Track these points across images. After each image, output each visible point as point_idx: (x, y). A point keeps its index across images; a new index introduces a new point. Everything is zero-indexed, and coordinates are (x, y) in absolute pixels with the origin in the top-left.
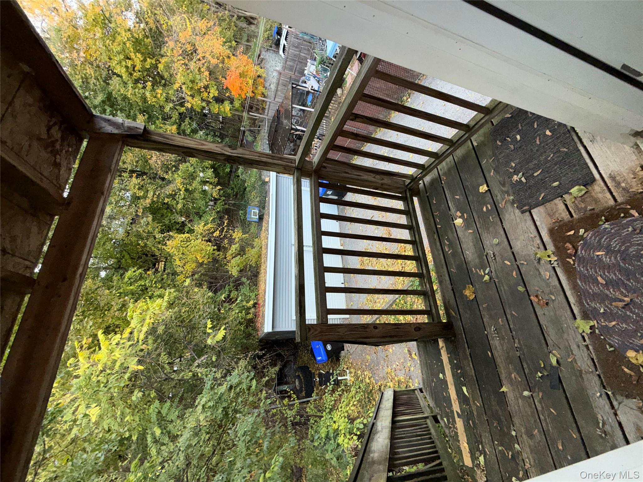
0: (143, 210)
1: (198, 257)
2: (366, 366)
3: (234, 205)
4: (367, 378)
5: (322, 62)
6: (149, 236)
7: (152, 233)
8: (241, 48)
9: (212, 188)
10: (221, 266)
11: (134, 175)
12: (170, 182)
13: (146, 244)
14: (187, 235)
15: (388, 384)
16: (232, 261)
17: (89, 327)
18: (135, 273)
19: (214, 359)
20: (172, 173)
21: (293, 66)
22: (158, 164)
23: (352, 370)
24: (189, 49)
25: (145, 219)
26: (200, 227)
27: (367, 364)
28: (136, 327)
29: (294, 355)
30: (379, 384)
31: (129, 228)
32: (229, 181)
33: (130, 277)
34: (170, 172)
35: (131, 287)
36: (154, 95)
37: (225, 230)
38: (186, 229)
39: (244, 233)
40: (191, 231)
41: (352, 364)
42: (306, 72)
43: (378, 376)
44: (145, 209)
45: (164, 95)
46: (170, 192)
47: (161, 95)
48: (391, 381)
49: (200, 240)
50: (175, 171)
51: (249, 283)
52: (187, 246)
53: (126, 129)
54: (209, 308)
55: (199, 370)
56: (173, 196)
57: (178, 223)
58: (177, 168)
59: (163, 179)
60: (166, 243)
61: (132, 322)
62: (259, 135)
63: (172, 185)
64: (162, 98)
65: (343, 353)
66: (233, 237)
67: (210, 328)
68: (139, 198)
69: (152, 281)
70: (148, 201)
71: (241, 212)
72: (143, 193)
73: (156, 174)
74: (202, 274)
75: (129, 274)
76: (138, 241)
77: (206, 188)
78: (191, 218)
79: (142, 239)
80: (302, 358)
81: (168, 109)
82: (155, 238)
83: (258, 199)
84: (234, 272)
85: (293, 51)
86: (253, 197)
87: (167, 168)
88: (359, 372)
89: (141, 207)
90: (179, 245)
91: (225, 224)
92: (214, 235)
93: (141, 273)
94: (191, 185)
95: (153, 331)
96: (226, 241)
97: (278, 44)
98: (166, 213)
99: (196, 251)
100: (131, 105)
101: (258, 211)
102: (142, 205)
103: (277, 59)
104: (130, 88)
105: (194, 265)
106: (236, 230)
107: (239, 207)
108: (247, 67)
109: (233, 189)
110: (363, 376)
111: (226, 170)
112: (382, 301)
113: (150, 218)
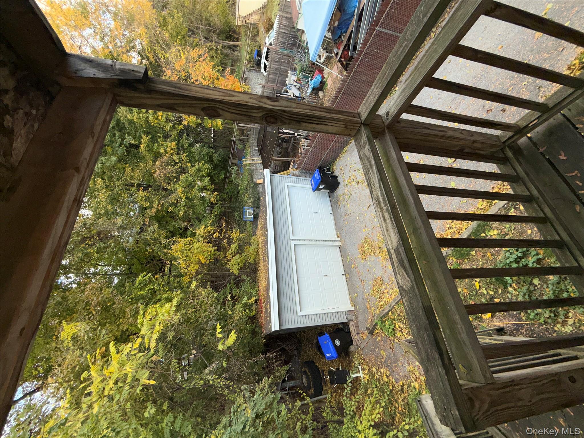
0: (150, 219)
1: (201, 259)
2: (381, 362)
3: (229, 208)
4: (385, 376)
5: (302, 70)
6: (156, 242)
7: (158, 239)
8: (228, 70)
9: (210, 194)
10: (222, 265)
11: (141, 189)
12: (172, 192)
13: (153, 250)
14: (189, 239)
15: (412, 384)
16: (232, 260)
17: (102, 336)
18: (144, 278)
19: (225, 365)
20: (174, 184)
21: (275, 79)
22: (161, 177)
23: (365, 367)
24: (183, 75)
25: (151, 227)
26: (201, 230)
27: (383, 360)
28: (146, 334)
29: (297, 349)
30: (401, 383)
31: (138, 237)
32: (224, 187)
33: (140, 282)
34: (172, 183)
35: (142, 292)
36: (156, 117)
37: (224, 231)
38: (189, 233)
39: (241, 232)
40: (193, 235)
41: (363, 359)
42: (287, 82)
43: (398, 374)
44: (151, 218)
45: (165, 116)
46: (173, 201)
47: (162, 116)
48: (416, 381)
49: (201, 243)
50: (176, 182)
51: (249, 280)
52: (190, 249)
53: (118, 72)
54: (215, 309)
55: (209, 377)
56: (175, 205)
57: (181, 229)
58: (178, 179)
59: (166, 190)
60: (171, 247)
61: (142, 329)
62: (249, 143)
63: (174, 195)
64: (163, 119)
65: (352, 348)
66: (231, 237)
67: (219, 333)
68: (146, 209)
69: (160, 284)
70: (154, 210)
71: (237, 213)
72: (149, 204)
73: (160, 186)
74: (205, 274)
75: (139, 279)
76: (146, 247)
77: (204, 194)
78: (192, 222)
79: (149, 245)
80: (306, 352)
81: (169, 128)
82: (161, 244)
83: (251, 200)
84: (235, 270)
85: (274, 66)
86: (247, 199)
87: (168, 180)
88: (374, 369)
89: (147, 216)
90: (183, 248)
91: (224, 226)
92: (214, 236)
93: (150, 277)
94: (191, 193)
95: (162, 337)
96: (225, 241)
97: (259, 64)
98: (170, 220)
99: (199, 253)
100: (137, 128)
101: (252, 211)
102: (148, 214)
103: (259, 77)
104: (135, 113)
105: (197, 267)
106: (234, 230)
107: (234, 209)
108: (234, 86)
109: (227, 193)
110: (379, 373)
111: (221, 177)
112: (391, 291)
113: (156, 227)
